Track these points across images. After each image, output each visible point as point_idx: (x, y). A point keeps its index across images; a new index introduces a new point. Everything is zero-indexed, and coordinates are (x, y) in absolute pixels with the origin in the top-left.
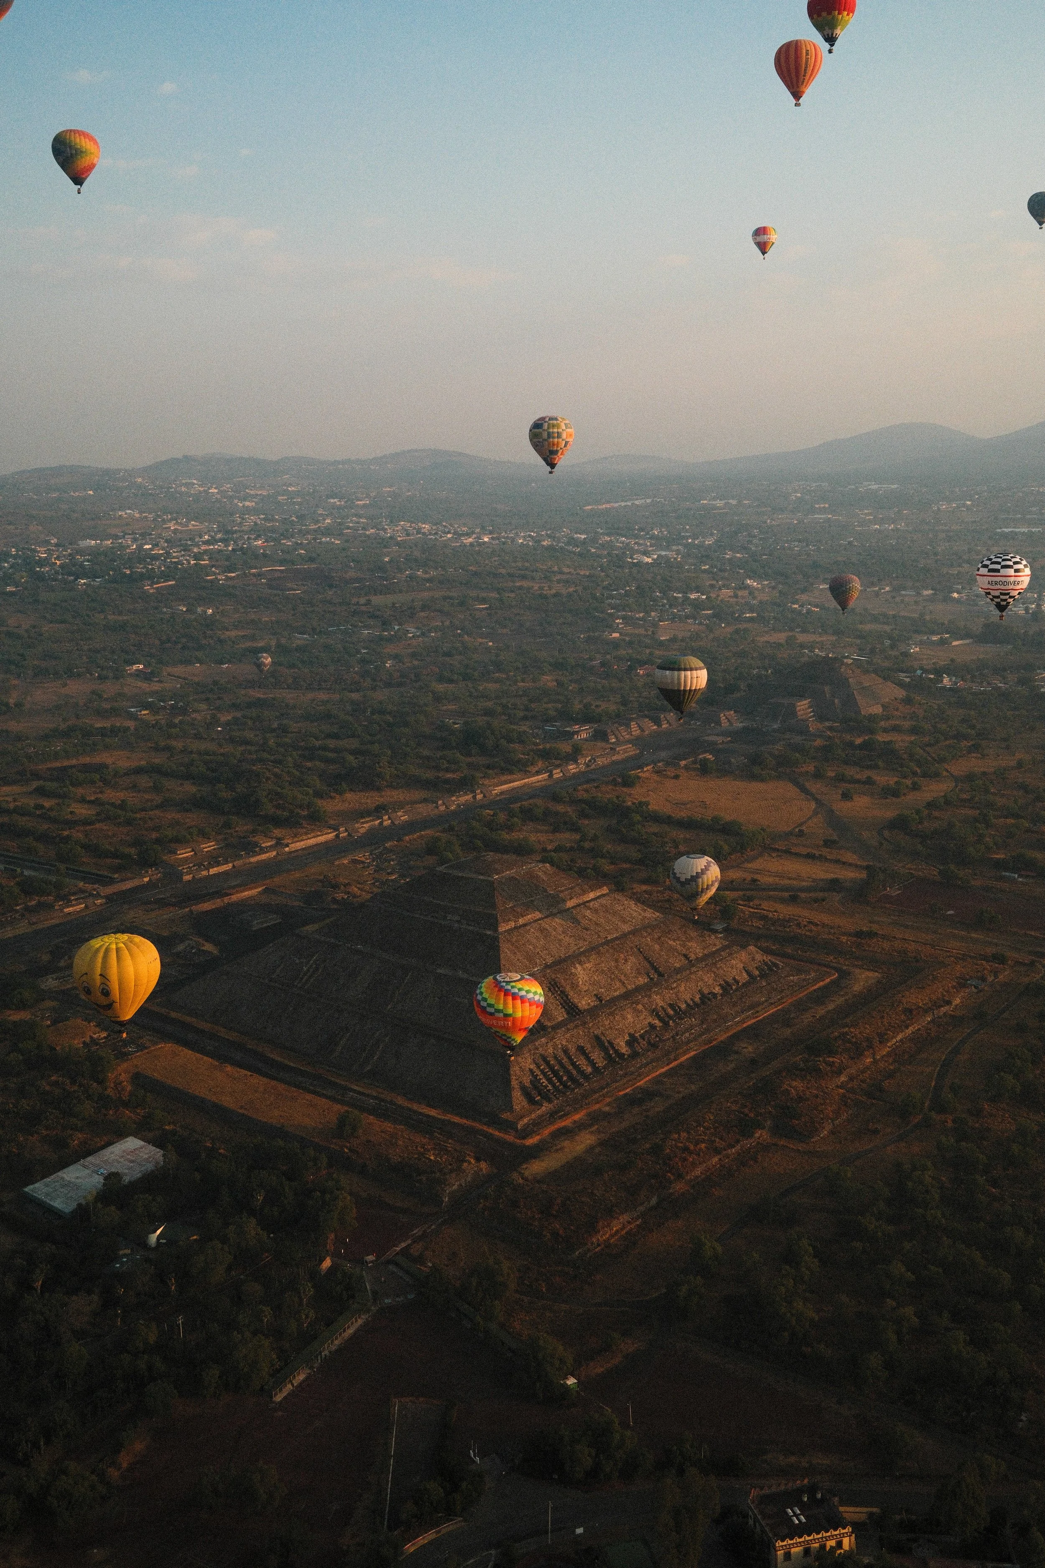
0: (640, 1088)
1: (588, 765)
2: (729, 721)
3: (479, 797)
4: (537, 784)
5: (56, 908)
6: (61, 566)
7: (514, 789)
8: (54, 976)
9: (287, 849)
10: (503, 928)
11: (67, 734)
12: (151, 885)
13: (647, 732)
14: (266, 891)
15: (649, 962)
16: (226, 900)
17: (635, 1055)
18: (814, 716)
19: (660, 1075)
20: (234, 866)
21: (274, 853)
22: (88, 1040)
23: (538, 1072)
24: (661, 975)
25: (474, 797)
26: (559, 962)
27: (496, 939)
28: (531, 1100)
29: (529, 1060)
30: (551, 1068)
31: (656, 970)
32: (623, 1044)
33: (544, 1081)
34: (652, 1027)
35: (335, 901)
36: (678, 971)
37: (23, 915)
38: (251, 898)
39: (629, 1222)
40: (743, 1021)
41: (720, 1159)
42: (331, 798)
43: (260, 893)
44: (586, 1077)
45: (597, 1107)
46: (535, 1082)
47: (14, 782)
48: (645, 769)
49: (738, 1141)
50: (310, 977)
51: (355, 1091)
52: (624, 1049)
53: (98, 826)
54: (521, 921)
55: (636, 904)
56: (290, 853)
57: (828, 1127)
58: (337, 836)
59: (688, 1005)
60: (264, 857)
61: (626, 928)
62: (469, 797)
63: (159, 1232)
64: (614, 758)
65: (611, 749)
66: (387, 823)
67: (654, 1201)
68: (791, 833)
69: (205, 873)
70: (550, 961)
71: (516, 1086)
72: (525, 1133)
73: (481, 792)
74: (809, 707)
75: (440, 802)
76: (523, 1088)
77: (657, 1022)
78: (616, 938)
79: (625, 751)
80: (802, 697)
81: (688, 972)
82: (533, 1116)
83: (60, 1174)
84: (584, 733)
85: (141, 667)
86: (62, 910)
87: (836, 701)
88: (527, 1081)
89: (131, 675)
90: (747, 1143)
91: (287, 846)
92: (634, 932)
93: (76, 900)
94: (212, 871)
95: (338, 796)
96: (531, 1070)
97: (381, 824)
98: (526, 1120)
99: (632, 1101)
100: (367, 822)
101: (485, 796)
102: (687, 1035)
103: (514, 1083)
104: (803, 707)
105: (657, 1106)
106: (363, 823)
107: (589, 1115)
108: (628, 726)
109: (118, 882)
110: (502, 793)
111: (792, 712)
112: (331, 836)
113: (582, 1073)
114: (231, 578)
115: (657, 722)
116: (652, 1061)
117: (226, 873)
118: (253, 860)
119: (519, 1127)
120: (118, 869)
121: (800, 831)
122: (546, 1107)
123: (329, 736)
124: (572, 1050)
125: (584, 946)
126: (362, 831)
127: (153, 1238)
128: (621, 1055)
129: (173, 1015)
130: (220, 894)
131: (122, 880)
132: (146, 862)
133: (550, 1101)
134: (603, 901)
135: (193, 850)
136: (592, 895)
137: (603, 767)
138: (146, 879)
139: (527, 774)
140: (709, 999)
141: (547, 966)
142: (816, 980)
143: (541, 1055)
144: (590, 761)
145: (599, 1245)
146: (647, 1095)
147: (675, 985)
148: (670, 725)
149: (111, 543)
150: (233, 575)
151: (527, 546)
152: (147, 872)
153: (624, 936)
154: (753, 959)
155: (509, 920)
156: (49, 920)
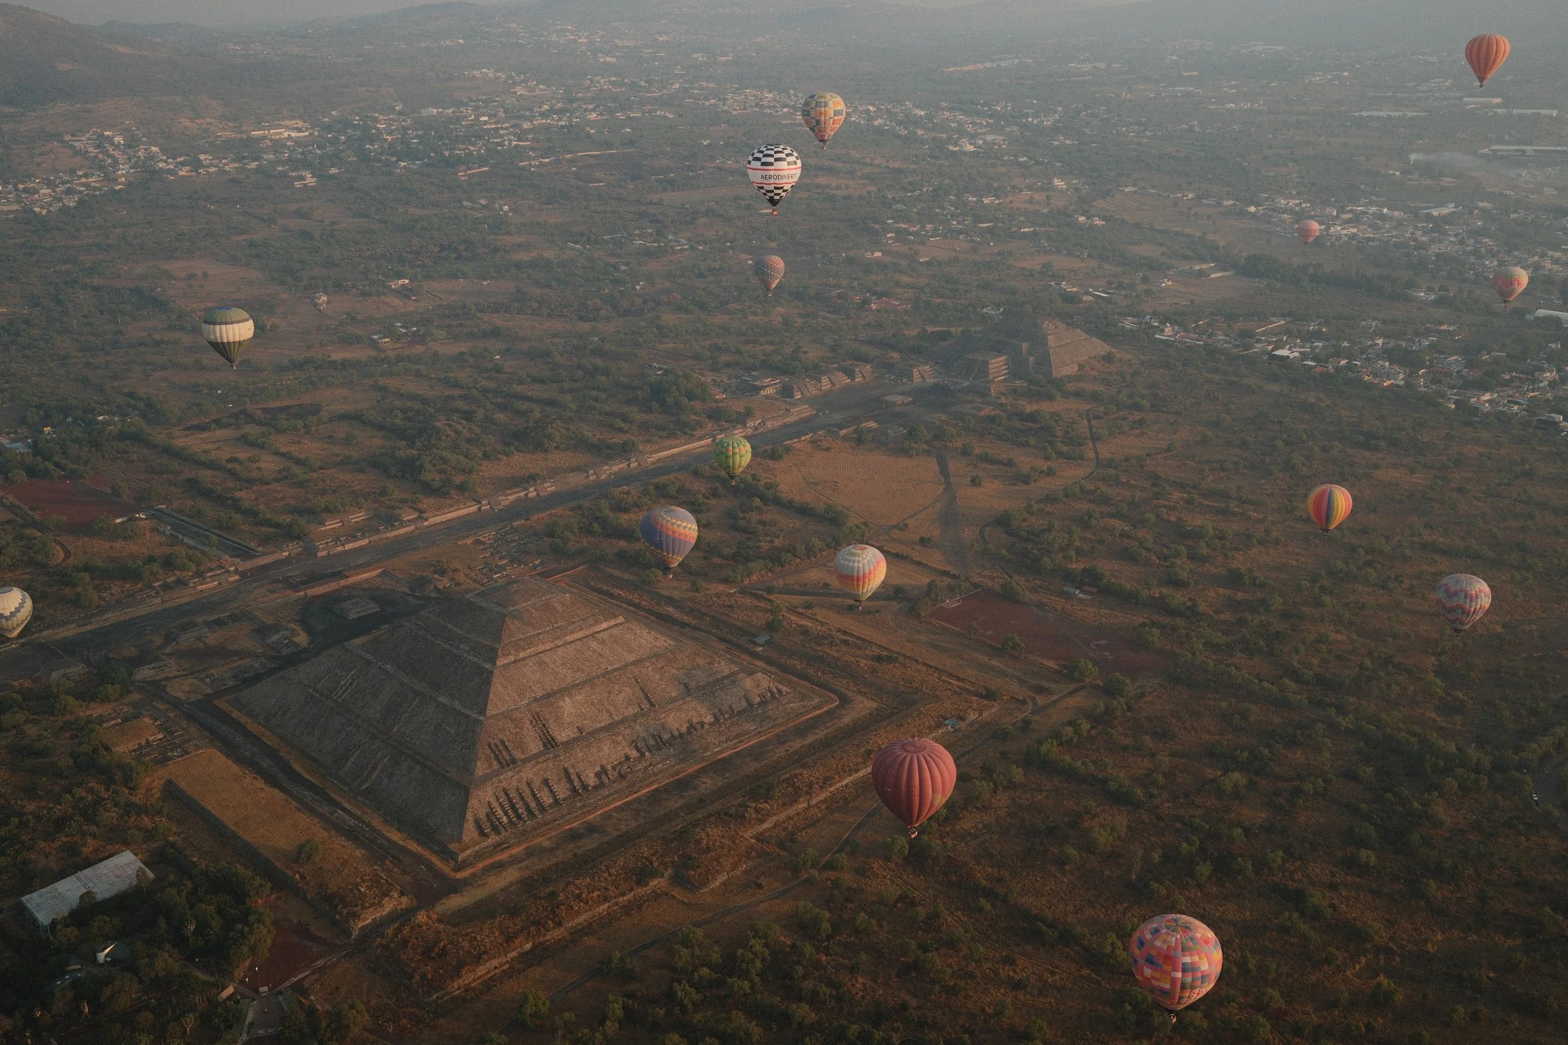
0: (587, 823)
1: (756, 429)
2: (922, 376)
3: (633, 465)
4: (697, 450)
5: (191, 585)
6: (391, 145)
7: (673, 456)
8: (150, 666)
9: (426, 523)
10: (501, 662)
11: (299, 366)
12: (288, 561)
13: (837, 387)
14: (384, 573)
15: (644, 692)
16: (343, 583)
17: (602, 785)
18: (1007, 373)
19: (611, 810)
20: (370, 542)
21: (413, 527)
22: (143, 743)
23: (495, 804)
24: (652, 705)
25: (629, 465)
26: (548, 696)
27: (491, 673)
28: (482, 833)
29: (490, 793)
30: (510, 800)
31: (649, 700)
32: (592, 775)
33: (500, 812)
34: (627, 758)
35: (437, 589)
36: (673, 700)
37: (157, 593)
38: (367, 580)
39: (496, 968)
40: (721, 752)
41: (609, 907)
42: (498, 459)
43: (378, 576)
44: (542, 808)
45: (539, 840)
46: (491, 815)
47: (228, 425)
48: (803, 439)
49: (632, 890)
50: (345, 691)
51: (345, 810)
52: (591, 781)
53: (275, 486)
54: (522, 655)
55: (649, 633)
56: (427, 527)
57: (722, 878)
58: (479, 509)
59: (673, 736)
60: (402, 531)
61: (631, 658)
62: (624, 465)
63: (107, 951)
64: (788, 420)
65: (786, 410)
66: (532, 494)
67: (528, 946)
68: (896, 527)
69: (340, 549)
70: (539, 695)
71: (470, 818)
72: (459, 868)
73: (637, 460)
74: (1005, 365)
75: (591, 472)
76: (477, 822)
77: (634, 754)
78: (617, 670)
79: (800, 412)
80: (1000, 352)
81: (681, 702)
82: (477, 848)
83: (56, 884)
84: (770, 387)
85: (407, 281)
86: (194, 587)
87: (1031, 359)
88: (482, 815)
89: (393, 290)
90: (640, 891)
91: (427, 520)
92: (635, 663)
93: (210, 577)
94: (349, 547)
95: (505, 458)
96: (489, 803)
97: (526, 495)
98: (468, 852)
99: (574, 836)
100: (515, 493)
101: (639, 465)
102: (660, 766)
103: (469, 816)
104: (997, 365)
105: (590, 844)
106: (508, 495)
107: (527, 849)
108: (819, 380)
109: (260, 556)
110: (658, 461)
111: (983, 371)
112: (474, 509)
113: (540, 804)
114: (546, 165)
115: (850, 374)
116: (615, 792)
117: (362, 548)
118: (391, 534)
119: (460, 859)
120: (265, 541)
121: (906, 525)
122: (493, 839)
123: (535, 380)
124: (537, 782)
125: (581, 677)
126: (506, 503)
127: (101, 956)
128: (585, 787)
129: (235, 714)
130: (338, 575)
131: (265, 554)
132: (290, 534)
133: (498, 832)
134: (615, 631)
135: (341, 521)
136: (604, 625)
137: (773, 431)
138: (286, 554)
139: (692, 438)
140: (695, 729)
141: (536, 700)
142: (815, 708)
143: (504, 789)
144: (759, 424)
145: (459, 989)
146: (591, 829)
147: (663, 715)
148: (864, 378)
149: (453, 112)
150: (547, 160)
151: (859, 123)
152: (288, 546)
153: (626, 666)
154: (758, 686)
155: (510, 654)
156: (182, 597)
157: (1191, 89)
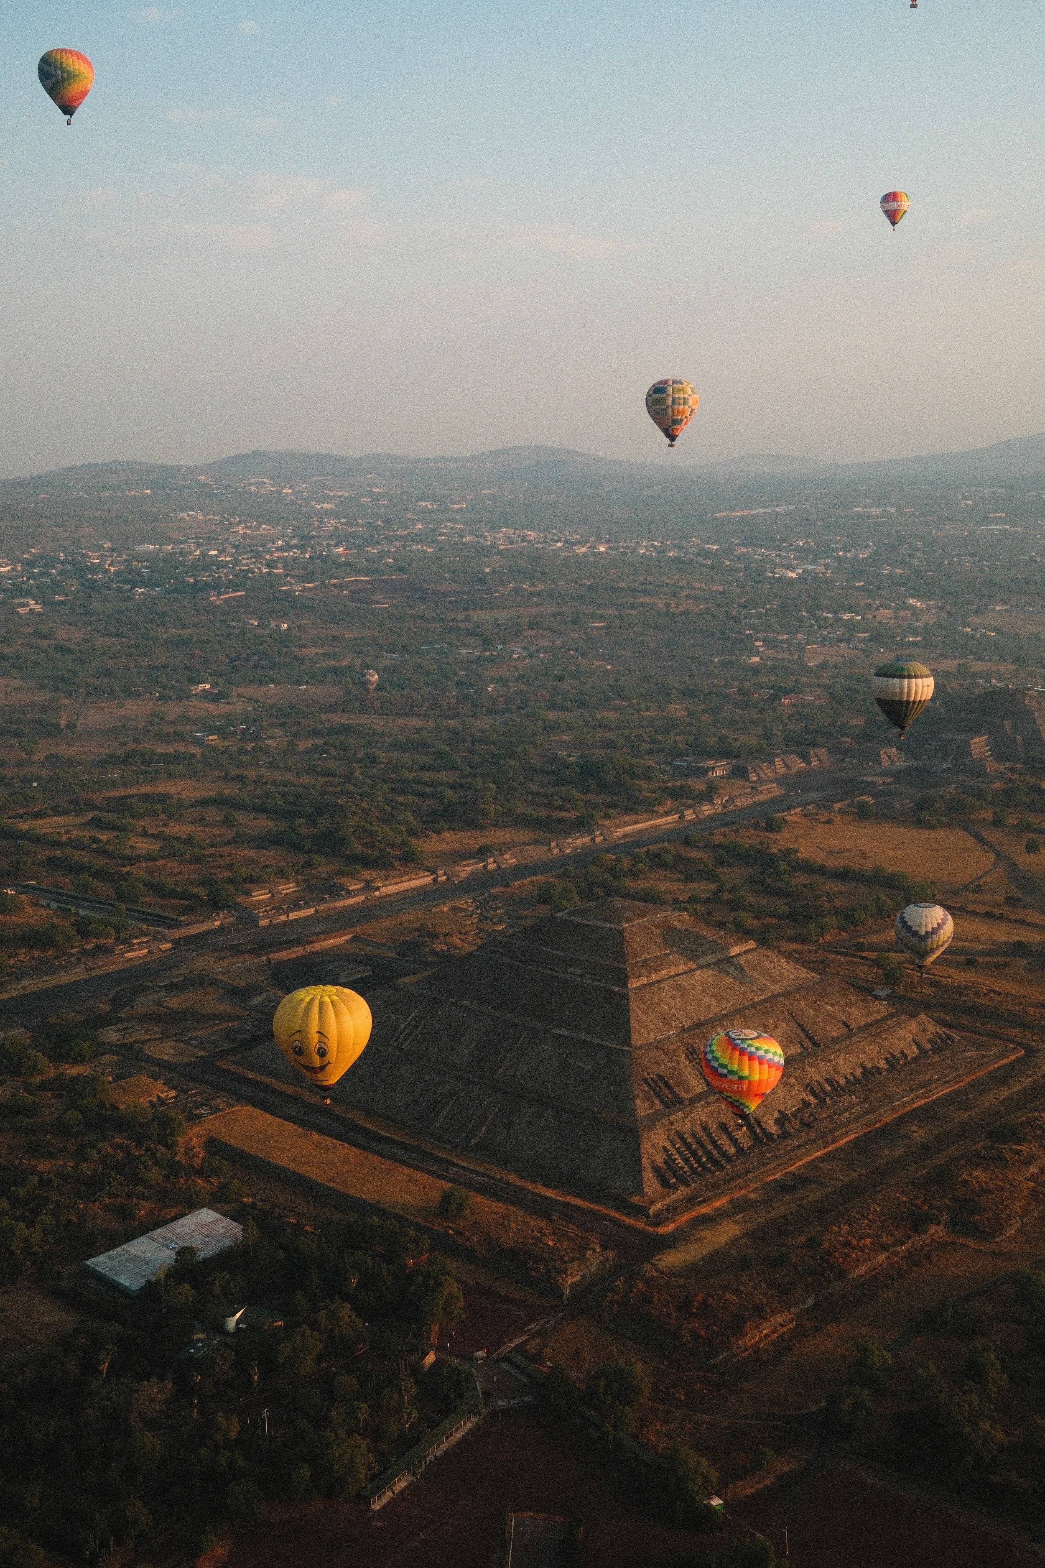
0: (792, 1173)
1: (725, 807)
2: (890, 759)
3: (599, 839)
4: (664, 827)
5: (117, 952)
6: (118, 574)
7: (639, 831)
8: (115, 1027)
9: (377, 893)
10: (633, 984)
11: (126, 759)
12: (222, 929)
13: (793, 771)
14: (354, 939)
15: (803, 1029)
16: (309, 948)
17: (785, 1136)
18: (991, 755)
19: (816, 1159)
20: (317, 911)
21: (363, 898)
22: (154, 1099)
23: (672, 1151)
24: (816, 1044)
25: (593, 840)
26: (698, 1025)
27: (624, 997)
28: (665, 1183)
29: (663, 1137)
30: (689, 1147)
31: (810, 1038)
32: (771, 1122)
33: (681, 1162)
34: (806, 1104)
35: (433, 953)
36: (836, 1041)
37: (79, 960)
38: (337, 947)
39: (782, 1325)
40: (912, 1101)
41: (888, 1258)
42: (427, 837)
43: (348, 942)
44: (729, 1159)
45: (741, 1193)
46: (669, 1162)
47: (66, 813)
48: (793, 812)
49: (909, 1237)
50: (409, 1034)
51: (459, 1166)
52: (773, 1129)
53: (162, 862)
54: (655, 977)
55: (788, 962)
56: (381, 897)
57: (1016, 1225)
58: (435, 880)
59: (848, 1081)
60: (351, 901)
61: (777, 989)
62: (587, 839)
63: (238, 1315)
64: (756, 798)
65: (753, 788)
66: (492, 866)
67: (811, 1301)
68: (966, 888)
69: (283, 918)
70: (688, 1024)
71: (647, 1166)
72: (657, 1220)
73: (601, 834)
74: (987, 745)
75: (553, 844)
76: (656, 1170)
77: (812, 1099)
78: (765, 1001)
79: (769, 791)
80: (977, 732)
81: (848, 1042)
82: (667, 1200)
83: (125, 1246)
84: (720, 769)
85: (208, 686)
86: (122, 954)
87: (1019, 738)
88: (660, 1160)
89: (195, 695)
90: (919, 1240)
91: (377, 889)
92: (786, 994)
93: (138, 944)
94: (293, 916)
95: (434, 835)
96: (664, 1148)
97: (485, 867)
98: (659, 1205)
99: (785, 1188)
100: (470, 865)
101: (605, 839)
102: (846, 1115)
103: (645, 1162)
104: (979, 744)
105: (812, 1195)
106: (464, 866)
107: (732, 1201)
108: (772, 763)
109: (185, 926)
110: (625, 836)
111: (964, 749)
112: (428, 879)
113: (724, 1154)
114: (310, 589)
115: (806, 758)
116: (806, 1143)
117: (307, 918)
118: (340, 904)
119: (651, 1213)
120: (187, 910)
121: (979, 886)
122: (682, 1192)
123: (422, 768)
124: (713, 1127)
125: (728, 1007)
126: (463, 875)
127: (232, 1322)
128: (769, 1136)
129: (250, 1075)
130: (299, 941)
131: (191, 923)
132: (216, 904)
133: (687, 1184)
134: (750, 957)
135: (270, 892)
136: (737, 950)
137: (741, 809)
138: (217, 923)
139: (654, 814)
140: (873, 1075)
141: (684, 1030)
142: (997, 1058)
143: (677, 1132)
144: (727, 801)
145: (746, 1350)
146: (798, 1182)
147: (833, 1057)
148: (821, 763)
149: (173, 548)
150: (311, 585)
152: (218, 915)
153: (774, 997)
154: (925, 1030)
155: (641, 975)
156: (108, 966)
157: (1007, 527)
